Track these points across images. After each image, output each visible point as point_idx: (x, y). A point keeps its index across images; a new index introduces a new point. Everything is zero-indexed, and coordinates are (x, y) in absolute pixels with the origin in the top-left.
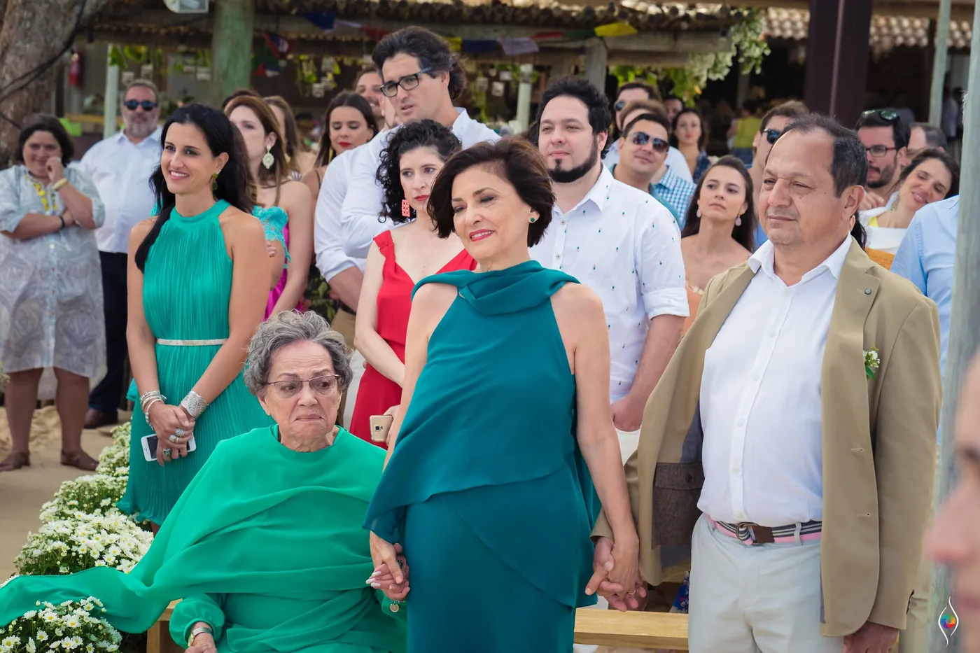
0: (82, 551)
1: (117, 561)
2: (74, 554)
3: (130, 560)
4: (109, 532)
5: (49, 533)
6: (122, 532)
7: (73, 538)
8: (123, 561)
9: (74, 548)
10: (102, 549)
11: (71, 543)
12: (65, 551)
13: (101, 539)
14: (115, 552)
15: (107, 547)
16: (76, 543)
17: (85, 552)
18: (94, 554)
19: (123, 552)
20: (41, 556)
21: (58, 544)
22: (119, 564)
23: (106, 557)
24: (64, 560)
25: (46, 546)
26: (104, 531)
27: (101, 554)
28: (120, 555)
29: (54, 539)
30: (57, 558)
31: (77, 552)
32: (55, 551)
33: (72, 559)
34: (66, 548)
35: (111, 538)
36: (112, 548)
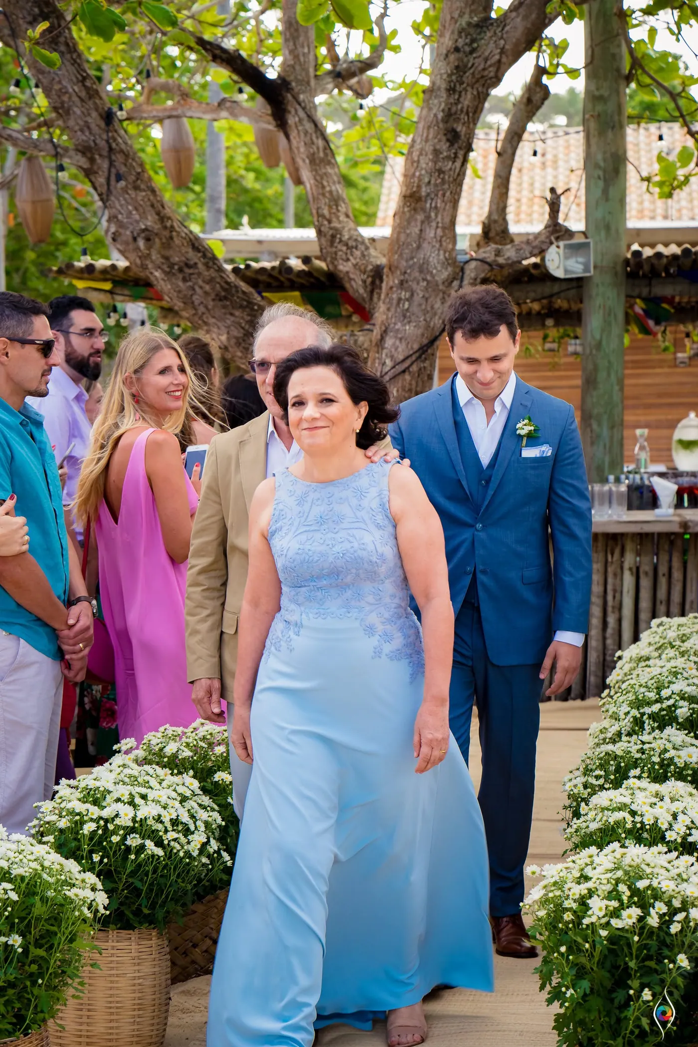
0: (648, 820)
1: (688, 832)
2: (639, 825)
4: (673, 800)
5: (606, 803)
6: (684, 800)
7: (634, 807)
9: (638, 819)
10: (670, 818)
11: (633, 813)
12: (629, 822)
13: (665, 808)
14: (684, 821)
15: (675, 816)
16: (639, 813)
17: (652, 822)
18: (662, 824)
19: (692, 822)
20: (600, 829)
21: (619, 816)
22: (690, 835)
23: (675, 827)
24: (629, 832)
25: (605, 818)
26: (667, 799)
27: (670, 825)
28: (691, 825)
29: (613, 810)
30: (620, 831)
31: (642, 823)
32: (617, 823)
33: (637, 832)
34: (629, 819)
35: (677, 806)
36: (681, 817)
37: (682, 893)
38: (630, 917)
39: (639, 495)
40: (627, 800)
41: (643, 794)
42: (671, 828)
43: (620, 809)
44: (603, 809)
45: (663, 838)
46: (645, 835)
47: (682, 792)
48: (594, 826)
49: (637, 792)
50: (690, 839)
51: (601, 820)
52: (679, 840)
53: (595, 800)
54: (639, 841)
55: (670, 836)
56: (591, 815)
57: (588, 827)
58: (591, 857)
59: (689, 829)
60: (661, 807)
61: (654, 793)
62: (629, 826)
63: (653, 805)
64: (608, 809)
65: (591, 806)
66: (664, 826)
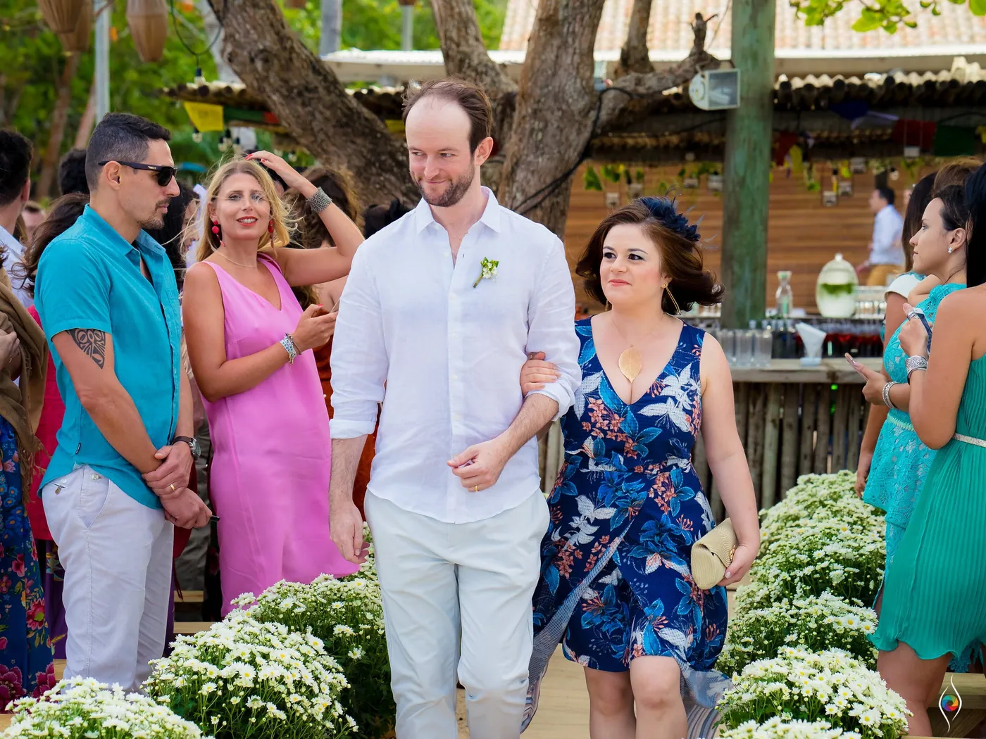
0: (806, 693)
1: (849, 706)
2: (796, 698)
3: (862, 703)
4: (834, 671)
5: (760, 674)
6: (844, 671)
7: (791, 678)
8: (855, 705)
9: (795, 691)
10: (831, 691)
11: (790, 685)
12: (786, 694)
13: (825, 680)
14: (845, 694)
15: (835, 689)
16: (797, 684)
17: (810, 694)
18: (822, 696)
19: (854, 696)
20: (754, 702)
21: (775, 687)
22: (851, 709)
23: (836, 700)
24: (786, 705)
25: (760, 689)
26: (827, 670)
27: (830, 697)
28: (852, 698)
29: (769, 681)
30: (775, 703)
31: (800, 695)
32: (773, 695)
33: (794, 704)
34: (786, 690)
35: (838, 679)
36: (841, 690)
40: (784, 670)
41: (800, 664)
42: (830, 701)
43: (775, 681)
44: (756, 680)
45: (823, 711)
46: (803, 708)
47: (843, 664)
48: (747, 697)
49: (794, 662)
50: (851, 713)
51: (755, 692)
52: (840, 714)
53: (747, 670)
54: (797, 715)
55: (830, 709)
56: (745, 685)
57: (740, 698)
58: (749, 731)
59: (850, 702)
60: (821, 679)
61: (812, 663)
62: (786, 697)
63: (811, 676)
64: (762, 680)
65: (743, 676)
66: (824, 699)
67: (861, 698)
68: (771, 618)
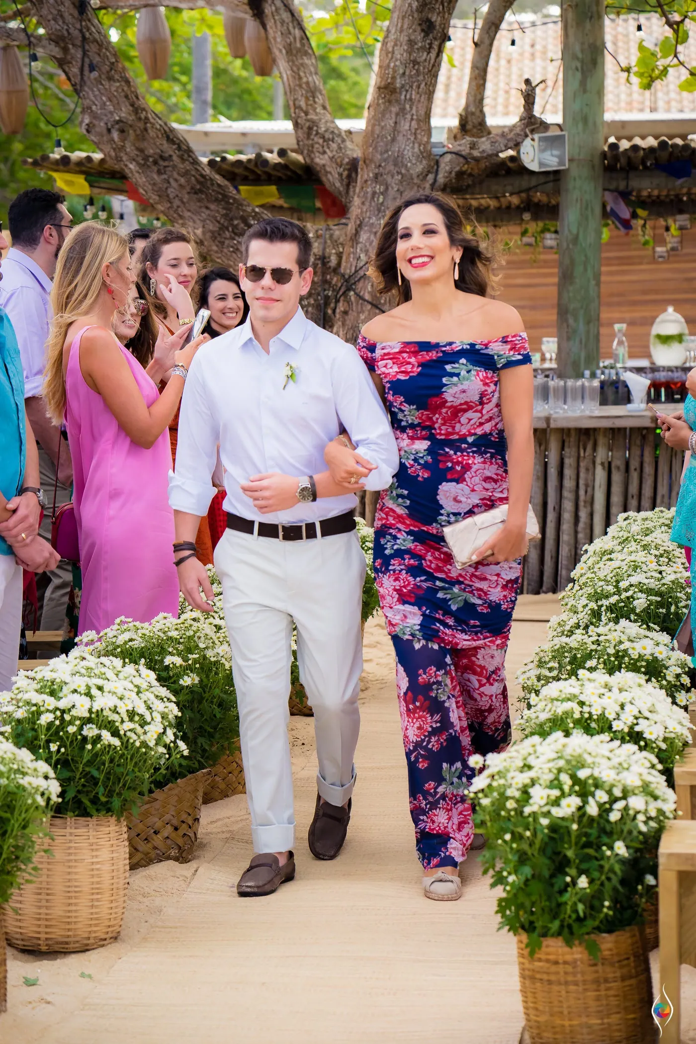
0: (596, 711)
2: (586, 715)
3: (648, 719)
4: (621, 690)
5: (555, 694)
6: (632, 690)
7: (583, 698)
8: (641, 721)
9: (586, 709)
10: (618, 709)
11: (582, 704)
12: (578, 712)
13: (614, 699)
14: (631, 711)
15: (622, 706)
16: (587, 703)
17: (599, 712)
18: (610, 714)
19: (640, 712)
20: (549, 720)
21: (568, 706)
22: (637, 724)
23: (622, 717)
24: (577, 722)
25: (554, 709)
26: (615, 690)
27: (618, 714)
28: (638, 715)
29: (562, 701)
30: (569, 721)
31: (590, 713)
32: (566, 713)
33: (586, 721)
34: (577, 709)
35: (625, 697)
36: (628, 707)
37: (623, 782)
38: (569, 806)
39: (614, 389)
40: (576, 691)
41: (592, 685)
42: (618, 718)
43: (569, 700)
44: (552, 700)
45: (610, 727)
46: (593, 725)
47: (631, 683)
48: (543, 717)
49: (586, 683)
50: (637, 729)
51: (550, 711)
52: (626, 730)
53: (545, 691)
54: (588, 731)
55: (617, 726)
56: (541, 705)
57: (537, 717)
58: (534, 746)
59: (637, 718)
60: (609, 698)
61: (603, 684)
62: (577, 715)
63: (601, 696)
64: (557, 700)
65: (541, 696)
66: (611, 716)
67: (647, 714)
68: (574, 645)
